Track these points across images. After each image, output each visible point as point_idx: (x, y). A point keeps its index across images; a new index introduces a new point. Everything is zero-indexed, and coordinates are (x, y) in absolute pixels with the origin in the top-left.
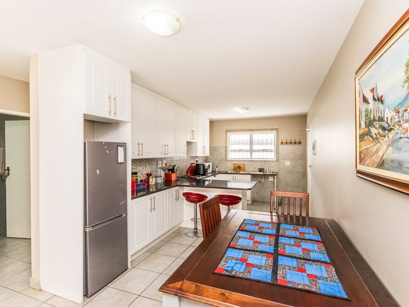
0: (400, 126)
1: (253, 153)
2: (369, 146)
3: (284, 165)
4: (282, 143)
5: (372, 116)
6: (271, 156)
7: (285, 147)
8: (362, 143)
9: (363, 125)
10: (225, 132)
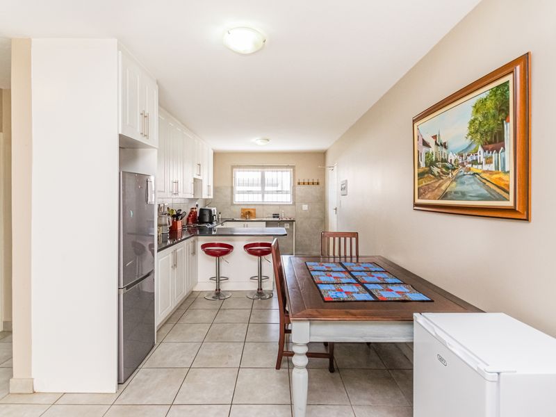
0: (464, 166)
1: (266, 195)
2: (429, 182)
3: (302, 208)
4: (299, 184)
5: (434, 158)
6: (287, 199)
7: (302, 187)
8: (420, 180)
9: (423, 165)
10: (230, 167)
